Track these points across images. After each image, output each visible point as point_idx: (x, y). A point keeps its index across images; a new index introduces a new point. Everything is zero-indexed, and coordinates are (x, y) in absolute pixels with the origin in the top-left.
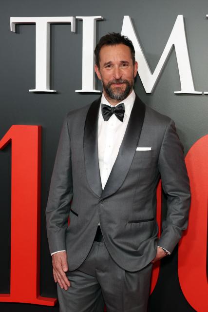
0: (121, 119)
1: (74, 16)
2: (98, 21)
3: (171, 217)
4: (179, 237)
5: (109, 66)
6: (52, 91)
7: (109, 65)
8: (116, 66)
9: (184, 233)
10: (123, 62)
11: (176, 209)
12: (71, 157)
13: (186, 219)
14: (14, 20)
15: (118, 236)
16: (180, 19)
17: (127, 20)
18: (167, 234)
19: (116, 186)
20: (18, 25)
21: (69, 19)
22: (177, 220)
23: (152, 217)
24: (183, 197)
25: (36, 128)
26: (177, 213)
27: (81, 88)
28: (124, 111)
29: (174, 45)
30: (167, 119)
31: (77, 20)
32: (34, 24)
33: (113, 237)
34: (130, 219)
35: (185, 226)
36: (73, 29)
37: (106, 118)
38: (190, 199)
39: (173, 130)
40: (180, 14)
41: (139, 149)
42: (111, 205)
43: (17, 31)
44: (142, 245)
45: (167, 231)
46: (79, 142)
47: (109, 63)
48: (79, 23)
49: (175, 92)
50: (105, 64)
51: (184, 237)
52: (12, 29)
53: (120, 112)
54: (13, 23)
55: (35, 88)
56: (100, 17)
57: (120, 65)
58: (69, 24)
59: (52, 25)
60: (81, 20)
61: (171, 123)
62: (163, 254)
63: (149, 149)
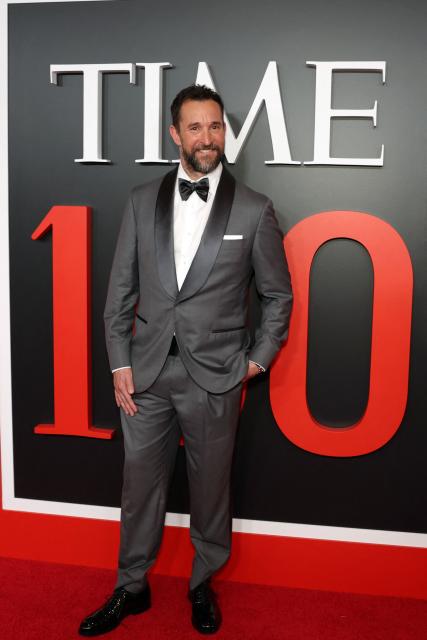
0: (205, 198)
1: (134, 63)
2: (165, 69)
3: (266, 323)
4: (277, 349)
5: (194, 129)
6: (105, 161)
7: (196, 126)
8: (205, 129)
9: (283, 344)
10: (215, 123)
11: (273, 313)
12: (136, 247)
13: (286, 327)
14: (55, 68)
15: (199, 349)
16: (272, 66)
17: (203, 67)
18: (262, 345)
19: (197, 285)
20: (60, 75)
21: (128, 67)
22: (275, 328)
23: (242, 324)
24: (283, 299)
25: (84, 209)
26: (276, 318)
27: (143, 157)
28: (208, 188)
29: (264, 101)
30: (263, 199)
31: (137, 68)
32: (81, 73)
33: (191, 351)
34: (214, 328)
35: (284, 336)
36: (132, 79)
37: (185, 197)
38: (291, 302)
39: (271, 212)
40: (272, 60)
41: (226, 237)
42: (188, 311)
43: (59, 83)
44: (229, 361)
45: (261, 342)
46: (148, 227)
47: (197, 124)
48: (140, 71)
49: (266, 162)
50: (190, 125)
51: (283, 350)
52: (53, 80)
53: (202, 189)
54: (54, 72)
55: (82, 158)
56: (167, 64)
57: (209, 128)
58: (127, 73)
59: (105, 74)
60: (143, 68)
61: (267, 204)
62: (257, 371)
63: (240, 237)
